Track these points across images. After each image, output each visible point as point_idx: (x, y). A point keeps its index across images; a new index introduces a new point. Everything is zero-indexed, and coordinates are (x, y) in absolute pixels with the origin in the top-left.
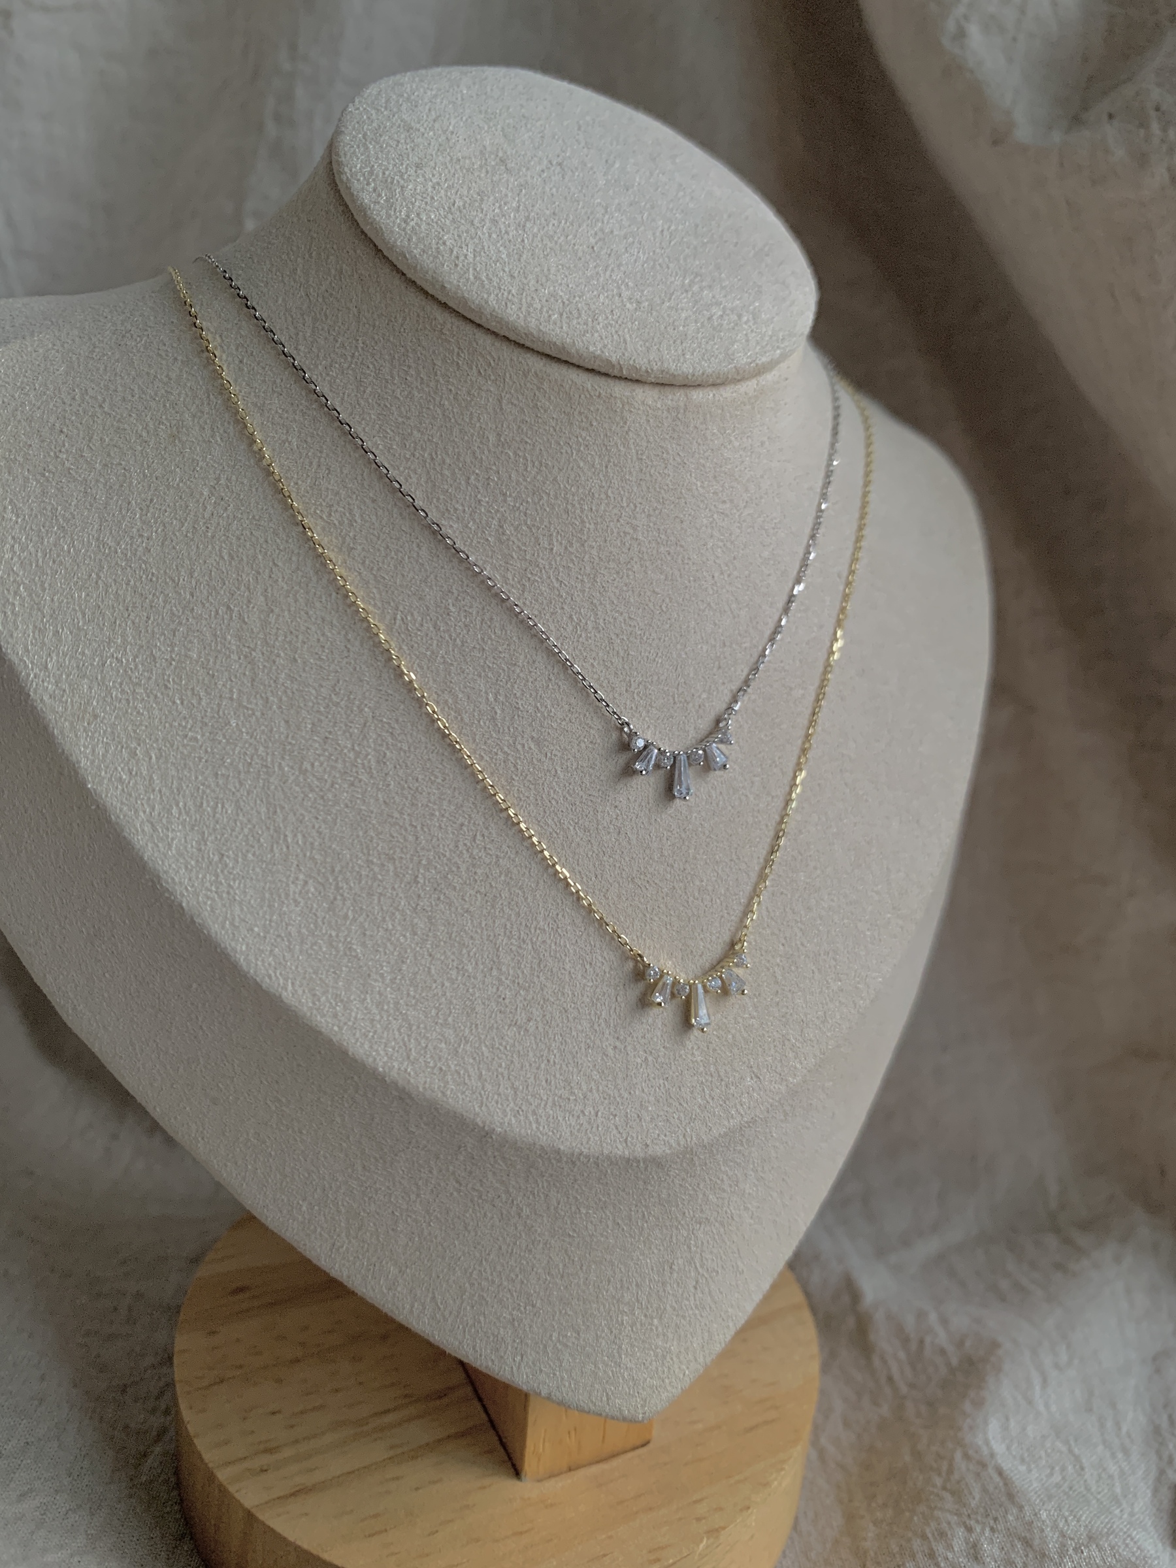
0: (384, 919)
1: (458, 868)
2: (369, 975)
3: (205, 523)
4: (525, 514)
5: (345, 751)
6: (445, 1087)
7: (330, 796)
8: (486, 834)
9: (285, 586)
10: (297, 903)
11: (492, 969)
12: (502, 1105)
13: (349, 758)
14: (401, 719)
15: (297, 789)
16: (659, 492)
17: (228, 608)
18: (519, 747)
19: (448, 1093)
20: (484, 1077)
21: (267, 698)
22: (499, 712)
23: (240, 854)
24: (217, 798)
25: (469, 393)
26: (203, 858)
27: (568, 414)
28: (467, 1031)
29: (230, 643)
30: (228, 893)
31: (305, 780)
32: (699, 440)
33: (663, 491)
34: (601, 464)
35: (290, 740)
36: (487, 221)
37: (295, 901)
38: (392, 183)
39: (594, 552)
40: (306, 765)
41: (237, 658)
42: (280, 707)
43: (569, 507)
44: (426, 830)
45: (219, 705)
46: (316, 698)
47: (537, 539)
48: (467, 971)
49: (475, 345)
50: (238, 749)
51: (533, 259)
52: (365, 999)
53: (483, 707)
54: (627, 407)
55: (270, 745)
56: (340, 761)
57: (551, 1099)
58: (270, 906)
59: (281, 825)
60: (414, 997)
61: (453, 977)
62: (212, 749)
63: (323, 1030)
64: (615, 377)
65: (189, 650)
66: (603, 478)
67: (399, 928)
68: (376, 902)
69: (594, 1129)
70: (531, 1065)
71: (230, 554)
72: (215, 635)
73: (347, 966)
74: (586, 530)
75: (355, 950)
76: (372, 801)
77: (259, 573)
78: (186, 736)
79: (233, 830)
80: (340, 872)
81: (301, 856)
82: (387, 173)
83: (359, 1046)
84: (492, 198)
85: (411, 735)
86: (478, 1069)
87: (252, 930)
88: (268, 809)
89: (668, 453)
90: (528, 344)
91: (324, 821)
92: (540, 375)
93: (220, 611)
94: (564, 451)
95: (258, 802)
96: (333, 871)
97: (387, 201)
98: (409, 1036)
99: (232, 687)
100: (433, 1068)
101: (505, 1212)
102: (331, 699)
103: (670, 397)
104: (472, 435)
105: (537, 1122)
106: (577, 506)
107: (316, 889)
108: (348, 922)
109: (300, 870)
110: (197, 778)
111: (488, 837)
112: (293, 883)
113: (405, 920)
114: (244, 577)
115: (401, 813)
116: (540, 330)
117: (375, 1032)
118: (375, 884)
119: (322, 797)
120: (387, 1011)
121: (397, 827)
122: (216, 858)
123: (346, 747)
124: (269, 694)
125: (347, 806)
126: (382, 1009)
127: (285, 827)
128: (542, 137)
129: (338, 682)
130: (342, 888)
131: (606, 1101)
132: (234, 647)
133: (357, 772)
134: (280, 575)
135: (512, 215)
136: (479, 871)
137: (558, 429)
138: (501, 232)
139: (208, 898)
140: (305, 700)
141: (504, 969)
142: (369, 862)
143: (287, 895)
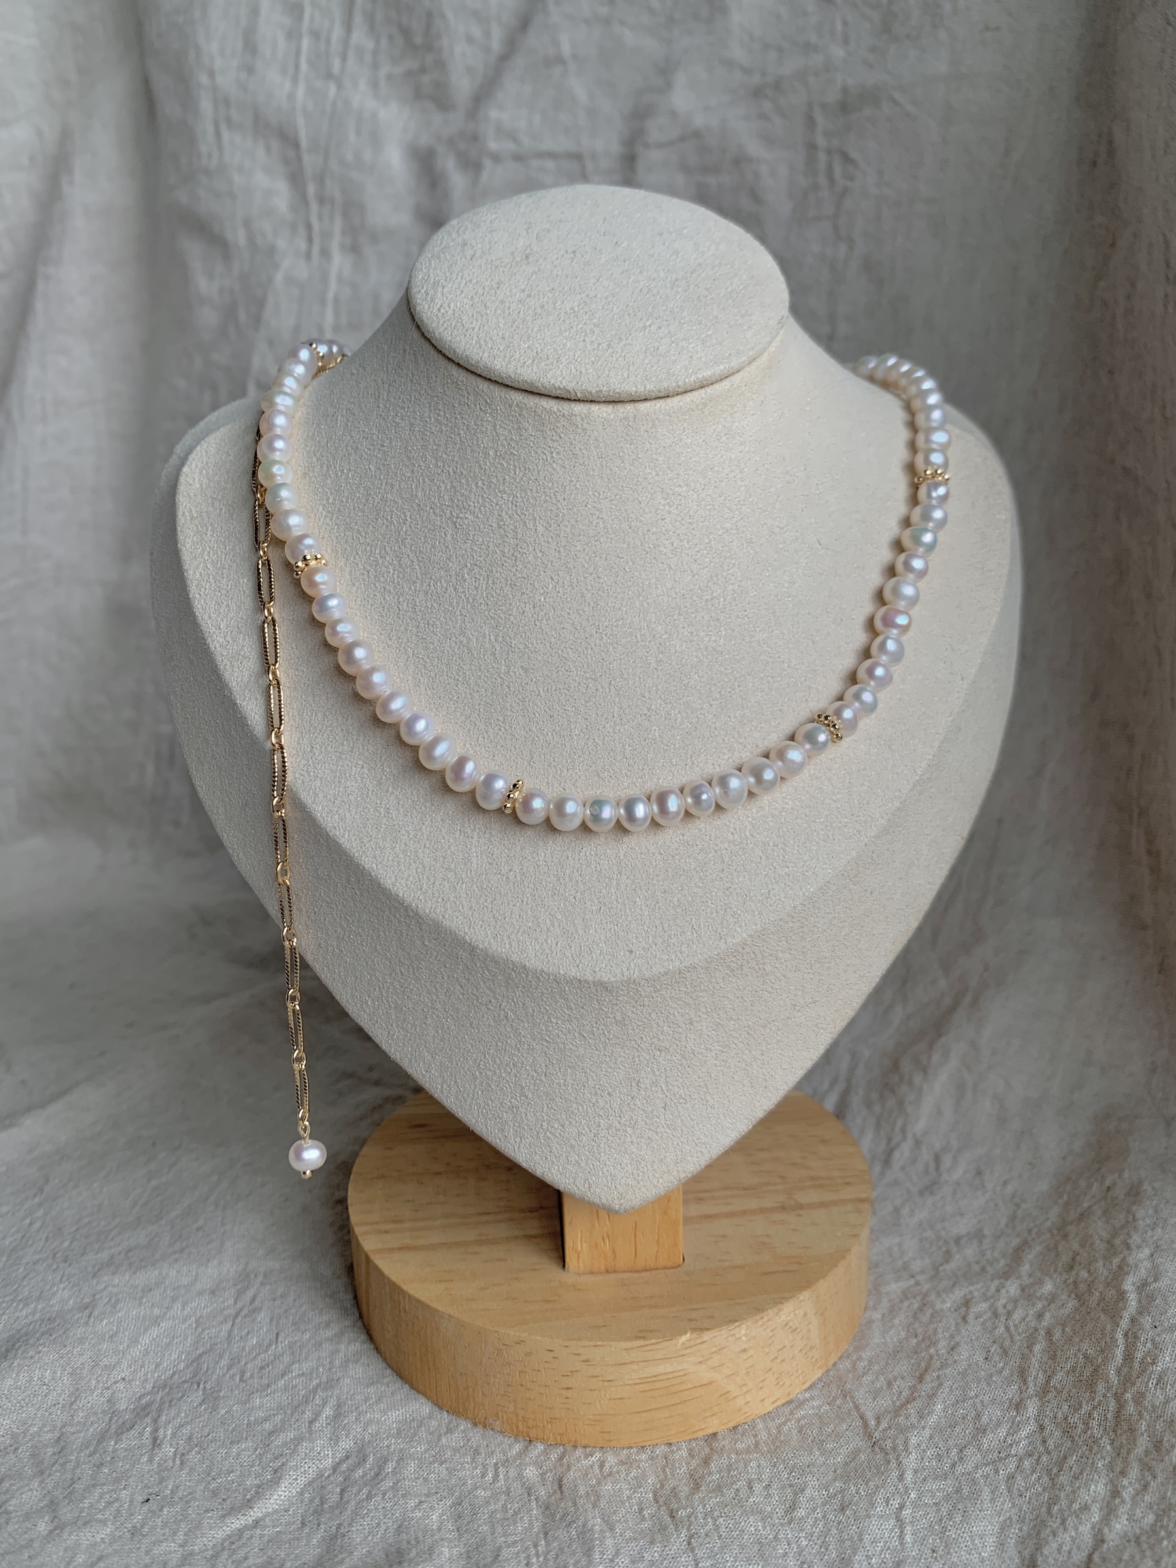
2: (399, 831)
6: (445, 912)
10: (356, 780)
12: (485, 929)
16: (619, 482)
22: (498, 649)
25: (475, 423)
27: (542, 431)
53: (487, 645)
63: (366, 867)
64: (574, 400)
66: (572, 475)
69: (554, 955)
73: (385, 824)
74: (561, 514)
82: (437, 279)
83: (388, 880)
84: (507, 285)
87: (326, 797)
89: (623, 452)
92: (521, 404)
100: (437, 899)
101: (496, 1015)
103: (621, 410)
105: (510, 944)
106: (553, 497)
116: (516, 374)
117: (400, 870)
128: (568, 233)
137: (535, 442)
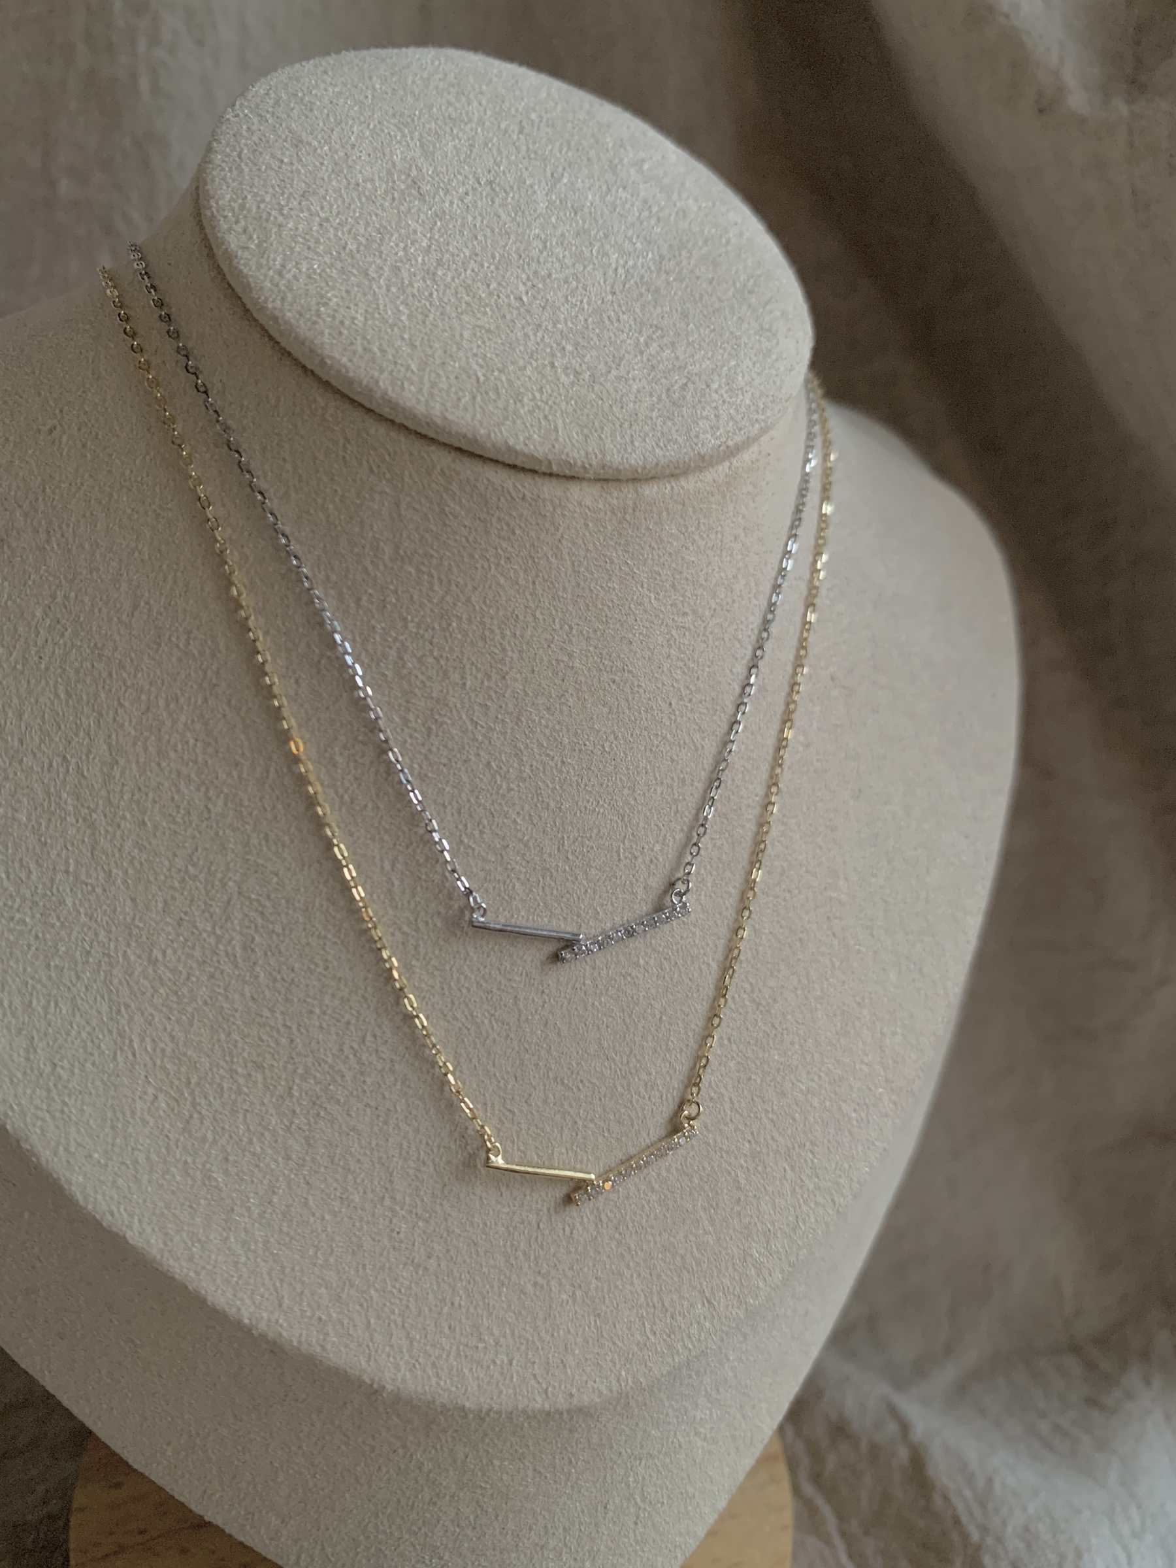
0: (250, 1142)
1: (343, 1076)
2: (232, 1210)
3: (37, 652)
4: (431, 643)
5: (205, 935)
6: (324, 1340)
7: (185, 990)
8: (378, 1034)
9: (133, 732)
10: (145, 1123)
11: (383, 1197)
12: (394, 1357)
13: (210, 944)
14: (273, 896)
15: (146, 983)
16: (602, 610)
17: (65, 758)
18: (421, 925)
19: (329, 1347)
20: (373, 1326)
21: (110, 871)
22: (396, 883)
23: (77, 1063)
24: (49, 995)
25: (358, 494)
26: (32, 1069)
27: (484, 521)
28: (352, 1272)
29: (66, 802)
30: (62, 1112)
31: (155, 971)
32: (653, 544)
33: (606, 609)
34: (527, 581)
35: (137, 922)
36: (386, 269)
37: (143, 1120)
38: (267, 220)
39: (519, 686)
40: (156, 953)
41: (74, 821)
42: (125, 882)
43: (487, 633)
44: (303, 1030)
45: (52, 880)
46: (169, 870)
47: (446, 673)
48: (353, 1201)
49: (364, 435)
50: (74, 934)
51: (443, 320)
52: (227, 1238)
54: (559, 511)
55: (114, 928)
56: (197, 948)
57: (454, 1348)
58: (113, 1128)
59: (127, 1028)
60: (288, 1234)
61: (336, 1209)
62: (43, 934)
63: (177, 1276)
64: (544, 474)
65: (16, 811)
66: (529, 597)
67: (270, 1152)
68: (241, 1118)
69: (507, 1381)
70: (430, 1310)
71: (67, 690)
72: (49, 794)
73: (206, 1199)
74: (508, 659)
75: (216, 1180)
76: (237, 997)
77: (101, 714)
78: (12, 918)
79: (68, 1034)
80: (198, 1084)
81: (150, 1064)
82: (262, 206)
83: (219, 1295)
84: (396, 235)
85: (287, 914)
86: (366, 1316)
87: (90, 1156)
88: (111, 1008)
89: (612, 562)
90: (431, 434)
91: (178, 1022)
92: (447, 472)
93: (55, 764)
94: (478, 566)
95: (99, 998)
96: (189, 1083)
97: (259, 245)
98: (281, 1280)
99: (67, 858)
100: (310, 1318)
101: (403, 1467)
102: (187, 872)
103: (615, 494)
104: (363, 547)
105: (438, 1376)
106: (497, 631)
107: (168, 1105)
108: (207, 1145)
109: (150, 1082)
110: (25, 970)
111: (382, 1038)
112: (140, 1098)
113: (276, 1141)
114: (83, 720)
115: (272, 1011)
116: (446, 419)
117: (240, 1277)
118: (240, 1099)
119: (176, 993)
120: (255, 1252)
121: (268, 1028)
122: (48, 1069)
123: (205, 931)
124: (112, 864)
125: (206, 1003)
126: (249, 1249)
127: (131, 1030)
128: (471, 145)
129: (197, 850)
130: (200, 1104)
131: (523, 1348)
132: (70, 808)
133: (219, 962)
134: (128, 720)
135: (420, 259)
136: (369, 1080)
137: (471, 539)
138: (403, 283)
139: (38, 1118)
140: (155, 872)
141: (399, 1197)
142: (232, 1072)
143: (133, 1113)
